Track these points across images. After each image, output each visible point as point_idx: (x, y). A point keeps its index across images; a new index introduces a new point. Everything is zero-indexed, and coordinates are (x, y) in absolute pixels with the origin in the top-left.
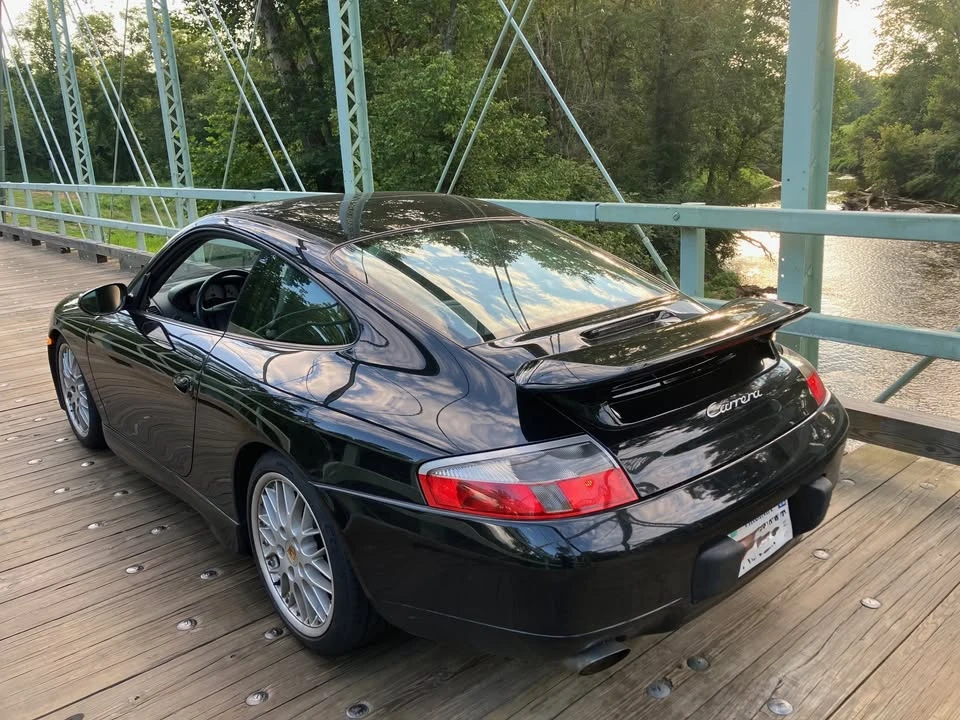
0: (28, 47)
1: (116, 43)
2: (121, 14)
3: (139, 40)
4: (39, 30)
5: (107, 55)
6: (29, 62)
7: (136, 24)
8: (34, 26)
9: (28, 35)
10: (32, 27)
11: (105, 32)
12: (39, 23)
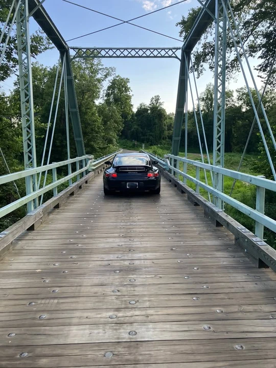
0: (202, 103)
1: (233, 101)
2: (236, 90)
3: (241, 100)
4: (207, 98)
5: (229, 105)
6: (202, 109)
7: (241, 94)
8: (206, 96)
9: (203, 99)
10: (205, 97)
11: (229, 97)
12: (208, 96)
